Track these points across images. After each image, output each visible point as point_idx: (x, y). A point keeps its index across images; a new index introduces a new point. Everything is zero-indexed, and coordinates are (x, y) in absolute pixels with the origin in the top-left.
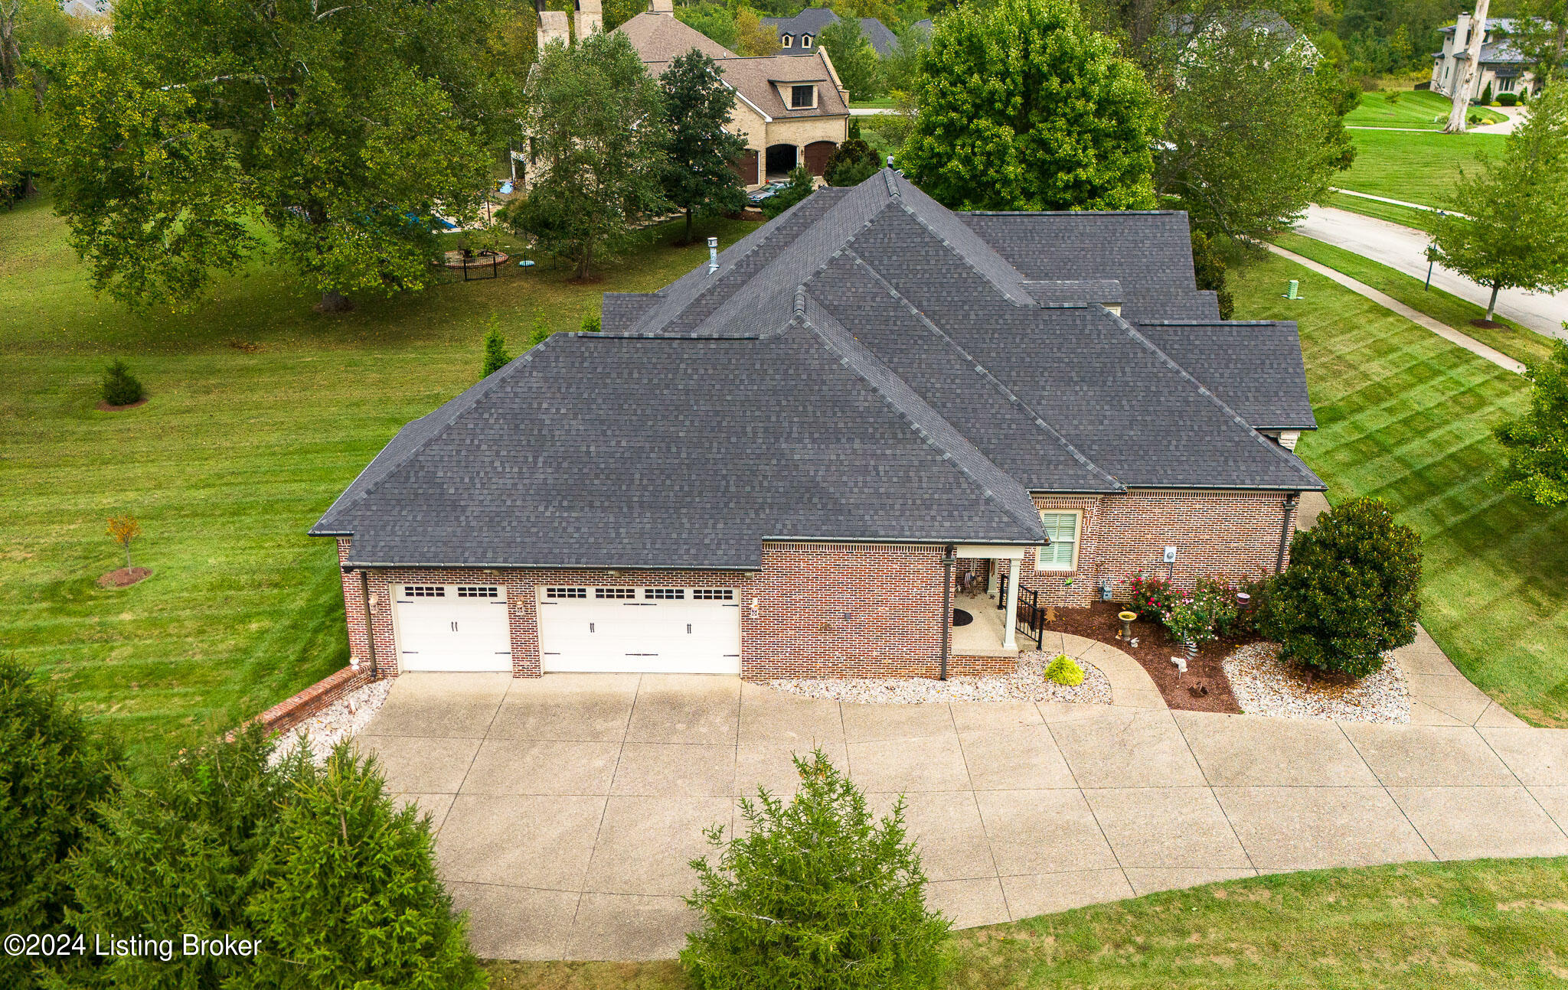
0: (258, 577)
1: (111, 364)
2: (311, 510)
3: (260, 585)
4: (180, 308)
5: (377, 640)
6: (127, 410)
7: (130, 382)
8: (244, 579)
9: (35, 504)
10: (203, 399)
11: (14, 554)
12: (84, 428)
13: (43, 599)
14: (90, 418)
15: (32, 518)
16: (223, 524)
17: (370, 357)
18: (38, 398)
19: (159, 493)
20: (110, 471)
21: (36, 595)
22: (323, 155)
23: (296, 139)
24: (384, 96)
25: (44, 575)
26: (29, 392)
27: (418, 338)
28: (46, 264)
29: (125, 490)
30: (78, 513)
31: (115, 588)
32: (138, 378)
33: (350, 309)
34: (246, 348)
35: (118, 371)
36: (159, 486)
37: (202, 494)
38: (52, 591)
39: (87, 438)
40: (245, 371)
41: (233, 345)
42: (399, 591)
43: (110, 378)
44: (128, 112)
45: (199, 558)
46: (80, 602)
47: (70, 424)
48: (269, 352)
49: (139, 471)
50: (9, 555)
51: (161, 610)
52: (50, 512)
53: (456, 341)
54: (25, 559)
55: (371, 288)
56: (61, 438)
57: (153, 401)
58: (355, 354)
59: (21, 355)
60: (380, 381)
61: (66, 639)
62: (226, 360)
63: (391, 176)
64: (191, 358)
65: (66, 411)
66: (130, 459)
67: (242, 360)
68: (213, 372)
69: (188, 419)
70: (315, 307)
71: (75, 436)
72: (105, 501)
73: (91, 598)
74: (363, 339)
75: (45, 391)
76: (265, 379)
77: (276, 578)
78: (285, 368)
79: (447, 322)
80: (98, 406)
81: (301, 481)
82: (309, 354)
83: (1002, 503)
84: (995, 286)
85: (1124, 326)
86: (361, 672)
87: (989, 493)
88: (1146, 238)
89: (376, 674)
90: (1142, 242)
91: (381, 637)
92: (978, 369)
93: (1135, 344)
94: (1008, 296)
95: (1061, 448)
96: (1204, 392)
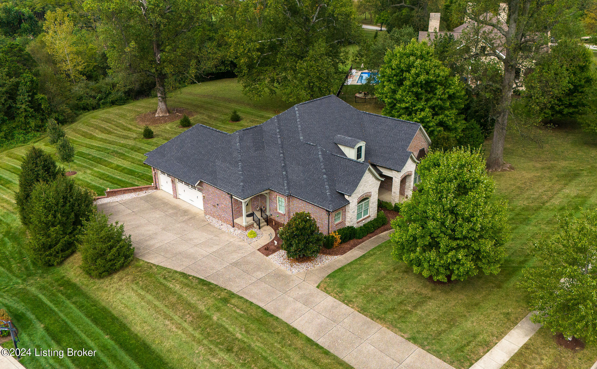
6: (236, 123)
7: (238, 116)
35: (235, 113)
57: (242, 121)
80: (229, 121)
83: (243, 187)
84: (301, 134)
85: (320, 153)
86: (153, 186)
87: (242, 184)
88: (404, 130)
89: (156, 188)
90: (402, 131)
91: (157, 180)
92: (281, 155)
93: (319, 159)
94: (301, 138)
95: (283, 180)
96: (325, 176)
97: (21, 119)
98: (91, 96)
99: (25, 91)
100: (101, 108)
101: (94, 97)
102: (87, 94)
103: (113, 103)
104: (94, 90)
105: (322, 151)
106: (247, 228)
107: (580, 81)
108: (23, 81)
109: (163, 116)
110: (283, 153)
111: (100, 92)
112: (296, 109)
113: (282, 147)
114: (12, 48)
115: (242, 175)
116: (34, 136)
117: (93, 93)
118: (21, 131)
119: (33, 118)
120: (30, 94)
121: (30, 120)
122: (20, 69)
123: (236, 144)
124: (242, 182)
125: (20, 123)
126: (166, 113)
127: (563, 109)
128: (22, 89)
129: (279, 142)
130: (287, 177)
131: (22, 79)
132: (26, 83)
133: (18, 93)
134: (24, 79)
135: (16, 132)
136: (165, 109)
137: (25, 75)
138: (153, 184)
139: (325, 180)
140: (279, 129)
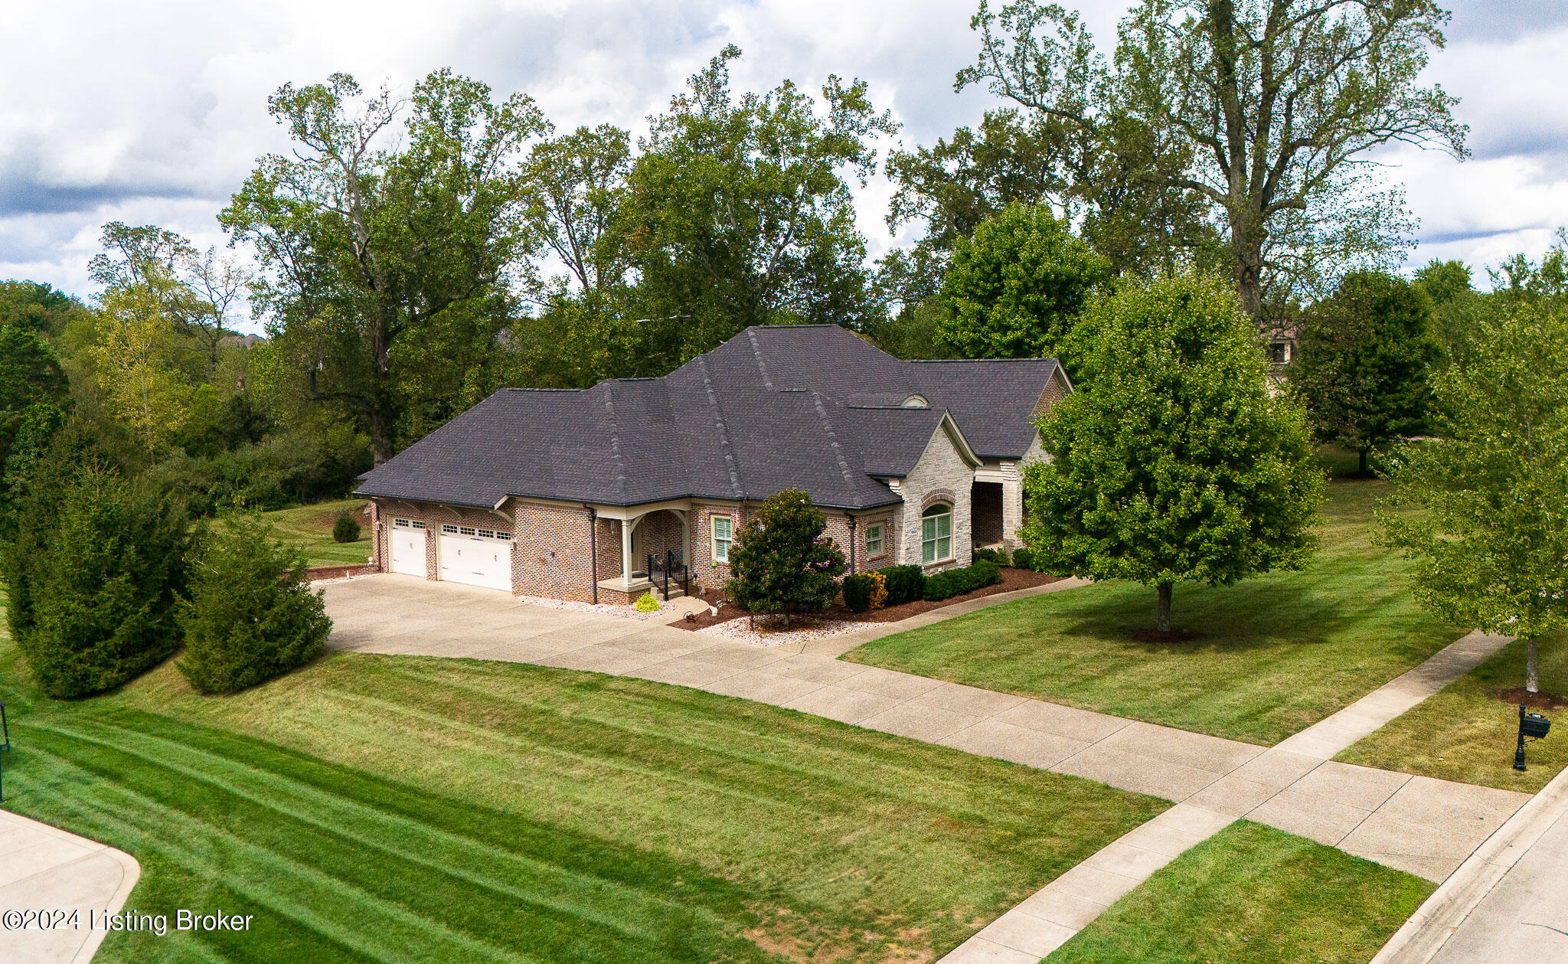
83: (625, 484)
84: (766, 378)
85: (818, 402)
86: (372, 566)
87: (621, 477)
88: (1017, 377)
89: (380, 569)
90: (1012, 380)
91: (383, 547)
92: (718, 425)
93: (816, 414)
94: (769, 384)
95: (727, 472)
96: (835, 444)
98: (194, 487)
99: (33, 443)
101: (203, 491)
102: (186, 482)
104: (203, 474)
105: (822, 398)
106: (634, 595)
107: (1411, 353)
108: (30, 420)
110: (723, 422)
111: (222, 478)
112: (751, 334)
113: (720, 412)
114: (16, 343)
115: (621, 460)
117: (202, 481)
122: (29, 392)
123: (604, 403)
124: (621, 473)
127: (1386, 421)
128: (26, 439)
129: (712, 400)
130: (737, 465)
131: (28, 415)
132: (39, 424)
133: (14, 447)
134: (34, 415)
137: (37, 406)
138: (370, 559)
139: (837, 452)
140: (709, 377)
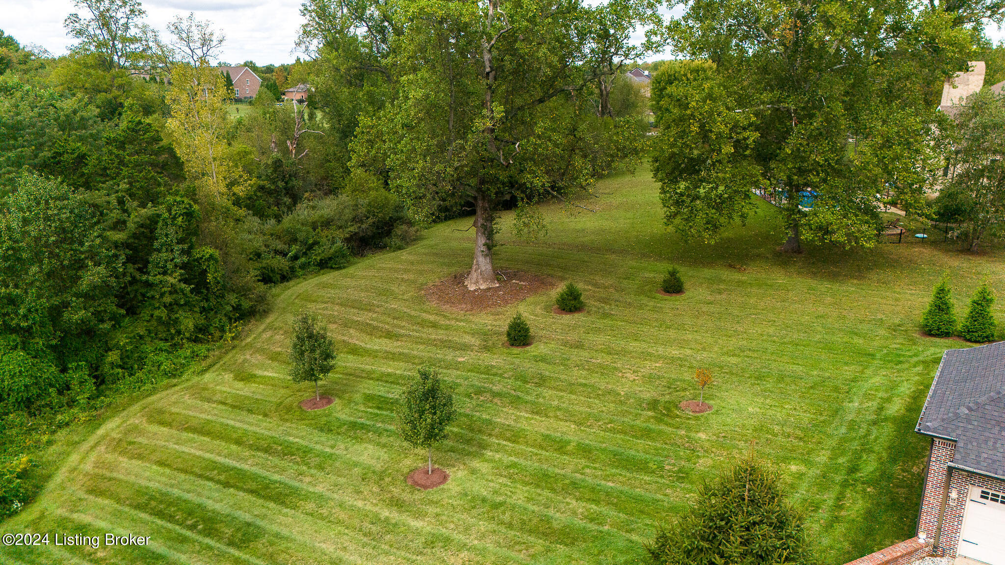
0: (788, 430)
1: (671, 269)
2: (812, 387)
3: (789, 436)
4: (710, 239)
5: (946, 526)
6: (675, 297)
7: (678, 280)
8: (777, 428)
9: (633, 345)
10: (718, 297)
11: (628, 375)
12: (651, 304)
13: (649, 410)
14: (654, 298)
15: (633, 354)
16: (753, 385)
17: (824, 286)
18: (625, 282)
19: (705, 354)
20: (672, 333)
21: (644, 405)
22: (823, 155)
23: (808, 145)
24: (868, 120)
25: (648, 394)
26: (620, 278)
27: (852, 277)
28: (617, 208)
29: (684, 348)
30: (660, 357)
31: (691, 413)
32: (683, 279)
33: (801, 253)
34: (739, 269)
35: (673, 274)
36: (704, 349)
37: (734, 360)
38: (653, 404)
39: (654, 309)
40: (740, 283)
41: (730, 266)
42: (975, 492)
43: (668, 276)
44: (719, 124)
45: (742, 406)
46: (671, 417)
47: (645, 300)
48: (752, 273)
49: (690, 337)
50: (625, 375)
51: (724, 437)
52: (643, 353)
53: (883, 283)
54: (634, 380)
55: (839, 242)
56: (641, 307)
57: (687, 293)
58: (813, 283)
59: (614, 256)
60: (834, 303)
61: (668, 442)
62: (726, 274)
63: (870, 171)
64: (706, 270)
65: (641, 291)
66: (681, 327)
67: (736, 276)
68: (721, 281)
69: (712, 308)
70: (777, 249)
71: (648, 308)
72: (673, 352)
73: (678, 417)
74: (814, 274)
75: (628, 278)
76: (754, 290)
77: (799, 433)
78: (767, 285)
79: (872, 269)
80: (659, 292)
81: (798, 364)
82: (779, 277)
97: (157, 313)
98: (276, 251)
99: (174, 241)
100: (297, 277)
101: (281, 252)
103: (325, 265)
104: (278, 237)
108: (166, 215)
109: (489, 289)
111: (294, 241)
114: (137, 132)
116: (195, 355)
117: (280, 246)
118: (162, 344)
119: (187, 308)
120: (186, 246)
121: (181, 314)
122: (159, 185)
125: (155, 323)
126: (492, 281)
128: (166, 236)
131: (163, 209)
132: (174, 218)
133: (156, 246)
134: (169, 208)
135: (148, 348)
136: (491, 272)
137: (170, 198)
